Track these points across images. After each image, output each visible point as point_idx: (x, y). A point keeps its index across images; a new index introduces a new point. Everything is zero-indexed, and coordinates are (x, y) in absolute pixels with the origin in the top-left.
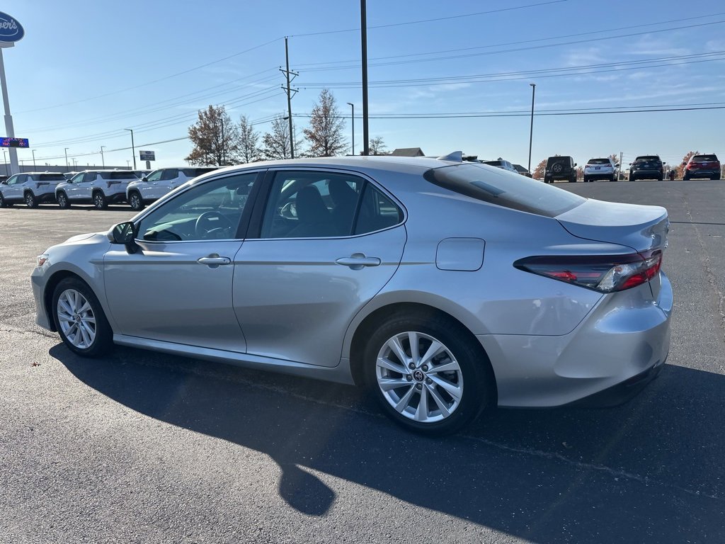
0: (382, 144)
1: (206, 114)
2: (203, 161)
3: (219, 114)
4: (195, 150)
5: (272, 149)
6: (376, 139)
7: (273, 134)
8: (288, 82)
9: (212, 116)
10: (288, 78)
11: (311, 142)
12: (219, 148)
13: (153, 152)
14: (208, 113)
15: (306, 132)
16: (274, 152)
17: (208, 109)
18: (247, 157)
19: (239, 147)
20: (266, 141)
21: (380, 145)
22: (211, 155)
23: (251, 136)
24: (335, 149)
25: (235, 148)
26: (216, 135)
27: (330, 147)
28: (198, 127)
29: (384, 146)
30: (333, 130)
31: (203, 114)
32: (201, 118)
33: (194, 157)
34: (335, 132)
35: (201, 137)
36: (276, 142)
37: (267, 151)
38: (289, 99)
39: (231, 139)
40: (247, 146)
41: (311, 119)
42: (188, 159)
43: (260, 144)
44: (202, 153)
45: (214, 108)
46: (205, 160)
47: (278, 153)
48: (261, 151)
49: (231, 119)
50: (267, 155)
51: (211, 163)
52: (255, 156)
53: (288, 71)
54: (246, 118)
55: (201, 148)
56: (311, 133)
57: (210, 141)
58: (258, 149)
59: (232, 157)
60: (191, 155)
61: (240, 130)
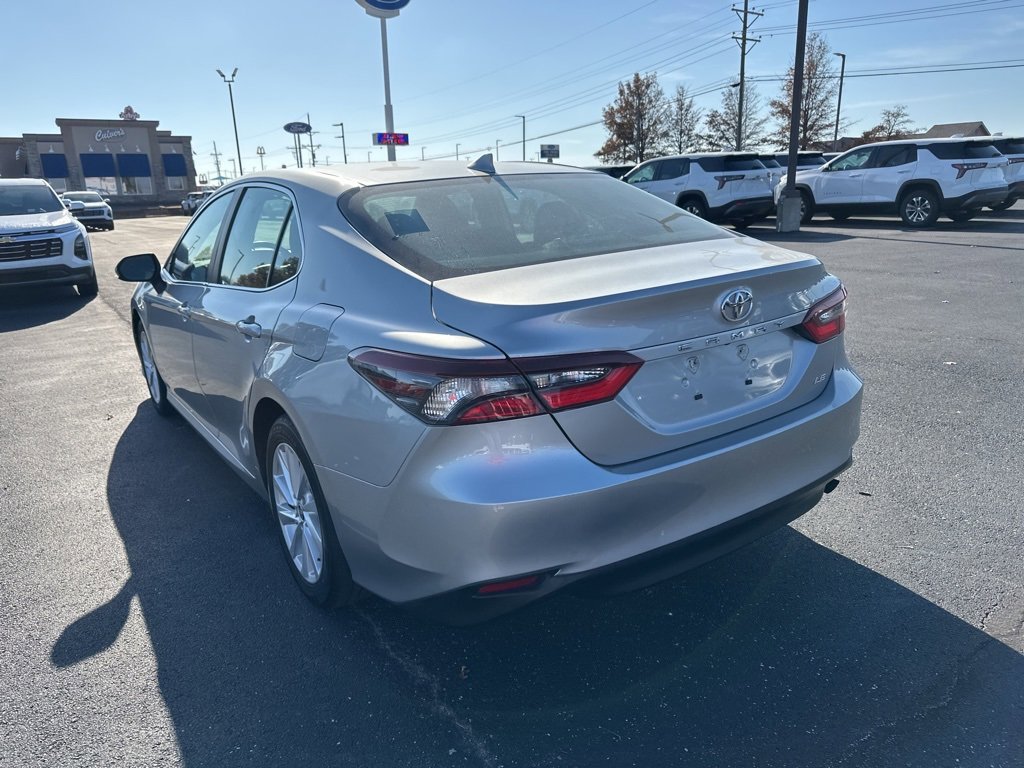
0: (906, 118)
1: (629, 85)
2: (618, 156)
3: (648, 86)
4: (611, 140)
5: (719, 134)
6: (893, 110)
7: (721, 111)
8: (745, 28)
9: (637, 87)
10: (745, 22)
11: (781, 120)
12: (642, 136)
13: (558, 146)
14: (632, 85)
15: (773, 104)
16: (721, 138)
17: (631, 78)
18: (680, 148)
19: (671, 134)
20: (711, 122)
21: (900, 119)
22: (631, 146)
23: (689, 116)
24: (821, 129)
25: (665, 134)
26: (641, 116)
27: (811, 127)
28: (616, 107)
29: (908, 121)
30: (819, 98)
31: (625, 87)
32: (622, 92)
33: (608, 150)
34: (822, 101)
35: (619, 121)
36: (725, 123)
37: (710, 136)
38: (743, 54)
39: (661, 122)
40: (682, 132)
41: (785, 83)
42: (599, 154)
43: (701, 128)
44: (619, 146)
45: (642, 77)
46: (621, 155)
47: (727, 139)
48: (702, 137)
49: (664, 91)
50: (711, 143)
51: (629, 158)
52: (692, 145)
53: (746, 12)
54: (685, 88)
55: (619, 137)
56: (781, 106)
57: (631, 126)
58: (697, 135)
59: (660, 149)
60: (603, 149)
61: (674, 107)
